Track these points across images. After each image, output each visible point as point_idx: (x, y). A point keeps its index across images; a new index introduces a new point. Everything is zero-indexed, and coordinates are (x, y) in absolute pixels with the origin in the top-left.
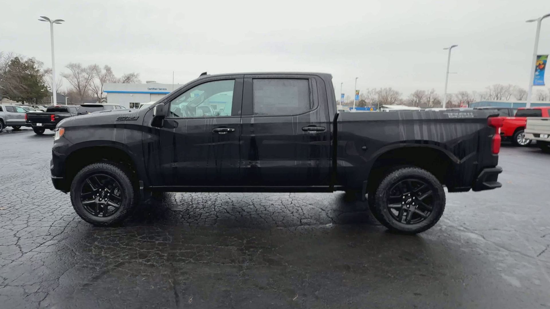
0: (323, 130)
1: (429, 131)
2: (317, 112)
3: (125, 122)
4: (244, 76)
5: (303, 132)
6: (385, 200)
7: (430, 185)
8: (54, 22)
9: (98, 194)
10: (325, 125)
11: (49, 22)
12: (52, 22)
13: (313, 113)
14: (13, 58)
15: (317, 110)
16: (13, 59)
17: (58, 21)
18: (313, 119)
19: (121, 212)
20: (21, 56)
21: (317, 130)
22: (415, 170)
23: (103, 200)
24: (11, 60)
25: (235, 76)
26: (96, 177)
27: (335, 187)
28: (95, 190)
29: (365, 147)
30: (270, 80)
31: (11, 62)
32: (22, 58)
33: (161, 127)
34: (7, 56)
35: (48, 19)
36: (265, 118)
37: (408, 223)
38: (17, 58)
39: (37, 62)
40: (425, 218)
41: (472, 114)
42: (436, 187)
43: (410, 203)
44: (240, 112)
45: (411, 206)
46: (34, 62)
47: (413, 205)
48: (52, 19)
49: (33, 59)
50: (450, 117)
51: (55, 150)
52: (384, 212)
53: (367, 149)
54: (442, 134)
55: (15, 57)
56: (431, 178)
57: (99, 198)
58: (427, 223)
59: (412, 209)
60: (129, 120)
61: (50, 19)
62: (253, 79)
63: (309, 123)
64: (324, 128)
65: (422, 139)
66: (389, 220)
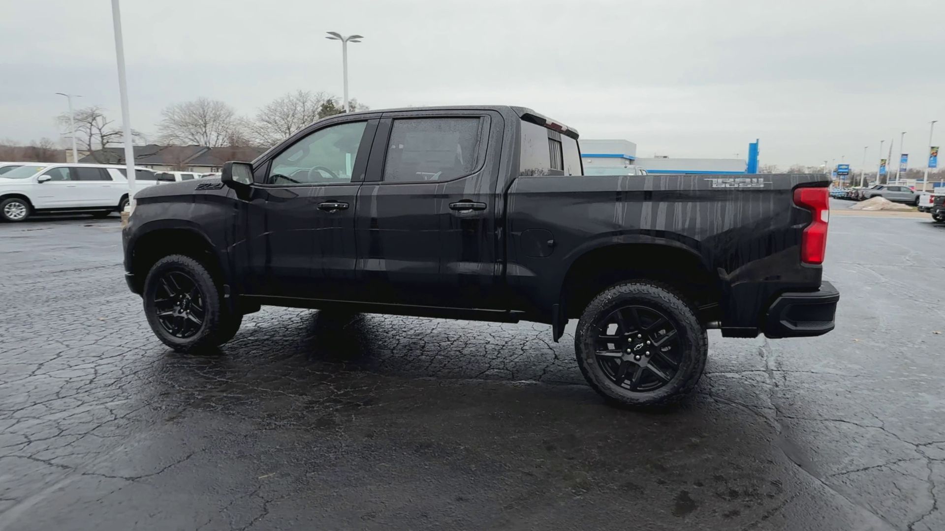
0: (483, 209)
1: (670, 214)
2: (478, 176)
3: (207, 192)
4: (380, 115)
5: (451, 211)
6: (589, 341)
7: (671, 319)
8: (347, 40)
9: (178, 303)
10: (486, 200)
11: (340, 41)
12: (345, 40)
13: (473, 177)
14: (324, 101)
15: (479, 174)
16: (325, 103)
17: (355, 38)
18: (469, 189)
19: (202, 332)
20: (335, 98)
21: (475, 209)
22: (644, 287)
23: (185, 312)
24: (322, 103)
25: (368, 116)
26: (171, 277)
27: (513, 314)
28: (172, 295)
29: (551, 242)
30: (419, 120)
31: (321, 108)
32: (337, 102)
33: (250, 200)
34: (315, 98)
35: (338, 36)
36: (395, 186)
37: (633, 389)
38: (329, 101)
39: (359, 107)
40: (664, 383)
41: (761, 180)
42: (684, 324)
43: (641, 352)
44: (362, 176)
45: (643, 357)
46: (355, 107)
47: (646, 356)
48: (345, 34)
49: (353, 102)
50: (714, 186)
51: (126, 233)
52: (587, 363)
53: (554, 244)
54: (693, 220)
55: (326, 99)
56: (672, 305)
57: (179, 308)
58: (667, 392)
59: (643, 362)
60: (211, 189)
61: (342, 35)
62: (394, 119)
63: (462, 195)
64: (483, 205)
65: (653, 229)
66: (596, 380)
